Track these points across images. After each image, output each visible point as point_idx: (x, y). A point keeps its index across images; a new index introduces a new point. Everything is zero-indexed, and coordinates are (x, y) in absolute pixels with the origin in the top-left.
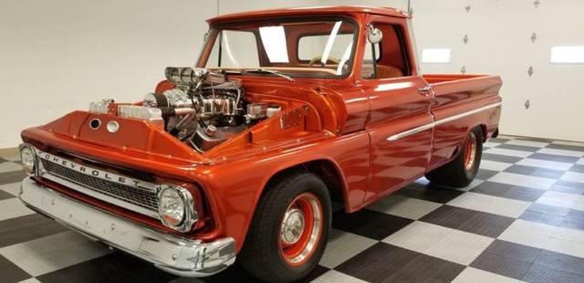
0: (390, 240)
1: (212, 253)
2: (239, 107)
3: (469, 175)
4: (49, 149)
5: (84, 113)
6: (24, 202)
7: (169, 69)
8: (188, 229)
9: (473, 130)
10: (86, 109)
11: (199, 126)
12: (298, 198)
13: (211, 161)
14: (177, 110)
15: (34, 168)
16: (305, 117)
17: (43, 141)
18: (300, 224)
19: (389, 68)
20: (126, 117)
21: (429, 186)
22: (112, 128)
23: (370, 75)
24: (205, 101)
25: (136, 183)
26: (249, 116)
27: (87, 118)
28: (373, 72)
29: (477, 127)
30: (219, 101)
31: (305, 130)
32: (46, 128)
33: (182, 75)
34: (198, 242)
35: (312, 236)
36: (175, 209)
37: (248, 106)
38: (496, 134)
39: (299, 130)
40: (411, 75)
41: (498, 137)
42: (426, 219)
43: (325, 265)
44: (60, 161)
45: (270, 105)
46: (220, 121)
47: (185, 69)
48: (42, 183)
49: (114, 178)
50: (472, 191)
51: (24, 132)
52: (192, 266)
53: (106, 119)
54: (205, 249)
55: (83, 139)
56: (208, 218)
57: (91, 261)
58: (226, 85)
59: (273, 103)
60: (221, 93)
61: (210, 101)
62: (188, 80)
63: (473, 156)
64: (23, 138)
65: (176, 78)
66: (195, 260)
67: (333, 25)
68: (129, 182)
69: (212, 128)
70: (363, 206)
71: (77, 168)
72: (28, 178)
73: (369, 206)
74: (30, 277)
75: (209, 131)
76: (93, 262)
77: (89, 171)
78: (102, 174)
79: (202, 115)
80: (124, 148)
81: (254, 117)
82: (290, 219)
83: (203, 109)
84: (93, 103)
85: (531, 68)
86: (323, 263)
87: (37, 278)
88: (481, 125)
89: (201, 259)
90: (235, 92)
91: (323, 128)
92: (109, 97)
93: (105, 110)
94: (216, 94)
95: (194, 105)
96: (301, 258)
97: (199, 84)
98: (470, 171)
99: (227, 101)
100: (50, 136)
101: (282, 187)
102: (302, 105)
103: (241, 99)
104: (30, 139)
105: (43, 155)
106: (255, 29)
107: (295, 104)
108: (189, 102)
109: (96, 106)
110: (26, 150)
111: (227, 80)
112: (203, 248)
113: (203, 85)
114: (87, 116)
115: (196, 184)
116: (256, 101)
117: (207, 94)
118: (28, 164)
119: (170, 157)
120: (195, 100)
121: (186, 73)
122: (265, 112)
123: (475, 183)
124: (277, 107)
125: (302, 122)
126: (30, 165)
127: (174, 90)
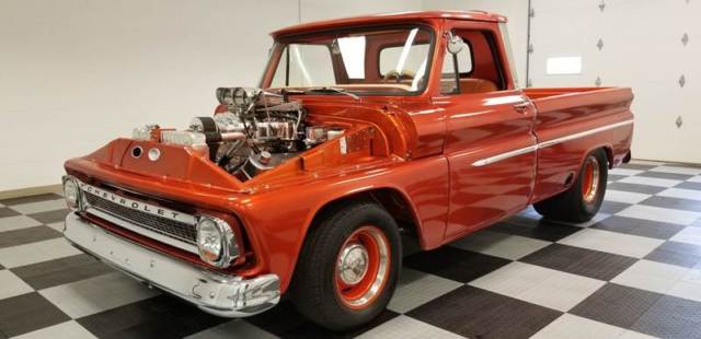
0: (479, 283)
1: (255, 291)
2: (298, 130)
3: (589, 208)
4: (93, 181)
5: (126, 141)
6: (70, 241)
7: (220, 89)
8: (226, 265)
9: (593, 153)
10: (129, 136)
11: (252, 153)
12: (357, 232)
13: (250, 190)
14: (224, 135)
15: (77, 201)
16: (371, 141)
17: (86, 172)
18: (363, 263)
19: (482, 81)
20: (168, 144)
21: (541, 221)
22: (153, 156)
23: (451, 90)
24: (260, 125)
25: (175, 215)
26: (308, 140)
27: (129, 146)
28: (455, 87)
29: (599, 149)
30: (276, 125)
31: (372, 154)
32: (89, 158)
33: (234, 97)
34: (240, 279)
35: (378, 276)
36: (213, 242)
37: (307, 129)
38: (628, 158)
39: (364, 155)
40: (506, 89)
41: (631, 162)
42: (527, 259)
43: (395, 310)
44: (101, 193)
45: (334, 128)
46: (277, 147)
47: (237, 90)
48: (88, 219)
49: (153, 210)
50: (593, 227)
51: (67, 162)
52: (231, 304)
53: (148, 146)
54: (247, 286)
55: (125, 168)
56: (250, 253)
57: (136, 304)
58: (285, 106)
59: (337, 125)
60: (279, 116)
61: (265, 125)
62: (240, 101)
63: (595, 185)
64: (67, 169)
65: (229, 100)
66: (236, 298)
67: (408, 34)
68: (168, 214)
69: (266, 155)
70: (444, 242)
71: (118, 200)
72: (72, 213)
73: (452, 242)
74: (69, 319)
75: (262, 158)
76: (139, 305)
77: (129, 203)
78: (141, 206)
79: (256, 141)
80: (165, 177)
81: (313, 141)
82: (350, 256)
83: (257, 133)
84: (136, 130)
85: (683, 78)
86: (391, 307)
87: (77, 320)
88: (605, 148)
89: (241, 297)
90: (296, 113)
91: (392, 152)
92: (153, 123)
93: (147, 137)
94: (271, 116)
95: (247, 129)
96: (364, 301)
97: (252, 105)
98: (592, 202)
99: (286, 125)
100: (93, 167)
101: (337, 219)
102: (365, 127)
103: (301, 122)
104: (74, 171)
105: (86, 188)
106: (328, 41)
107: (359, 125)
108: (242, 126)
109: (139, 133)
110: (69, 183)
111: (286, 100)
112: (244, 284)
113: (256, 107)
114: (130, 143)
115: (233, 214)
116: (319, 124)
117: (261, 117)
118: (71, 197)
119: (209, 186)
120: (248, 124)
121: (239, 94)
122: (326, 136)
123: (598, 218)
124: (339, 130)
125: (367, 146)
126: (73, 198)
127: (226, 113)
